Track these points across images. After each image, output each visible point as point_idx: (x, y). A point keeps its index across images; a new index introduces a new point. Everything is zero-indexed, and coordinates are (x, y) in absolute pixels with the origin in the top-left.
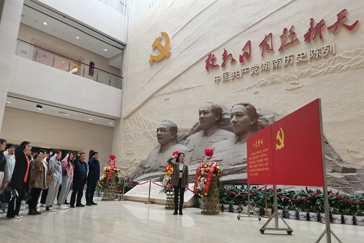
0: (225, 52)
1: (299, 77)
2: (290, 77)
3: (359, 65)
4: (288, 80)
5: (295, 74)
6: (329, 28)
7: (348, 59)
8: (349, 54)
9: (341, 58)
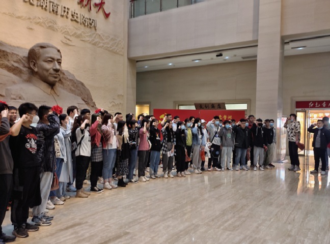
1: (73, 35)
2: (65, 30)
3: (108, 48)
4: (64, 33)
5: (70, 29)
6: (96, 5)
7: (103, 40)
8: (104, 36)
9: (100, 35)
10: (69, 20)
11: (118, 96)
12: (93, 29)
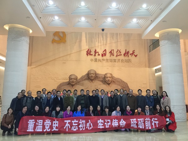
0: (96, 50)
1: (122, 67)
4: (118, 67)
6: (130, 54)
8: (135, 63)
10: (120, 62)
11: (144, 84)
12: (130, 62)
